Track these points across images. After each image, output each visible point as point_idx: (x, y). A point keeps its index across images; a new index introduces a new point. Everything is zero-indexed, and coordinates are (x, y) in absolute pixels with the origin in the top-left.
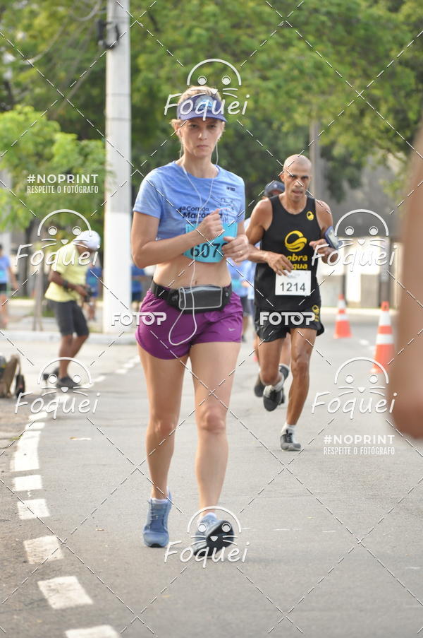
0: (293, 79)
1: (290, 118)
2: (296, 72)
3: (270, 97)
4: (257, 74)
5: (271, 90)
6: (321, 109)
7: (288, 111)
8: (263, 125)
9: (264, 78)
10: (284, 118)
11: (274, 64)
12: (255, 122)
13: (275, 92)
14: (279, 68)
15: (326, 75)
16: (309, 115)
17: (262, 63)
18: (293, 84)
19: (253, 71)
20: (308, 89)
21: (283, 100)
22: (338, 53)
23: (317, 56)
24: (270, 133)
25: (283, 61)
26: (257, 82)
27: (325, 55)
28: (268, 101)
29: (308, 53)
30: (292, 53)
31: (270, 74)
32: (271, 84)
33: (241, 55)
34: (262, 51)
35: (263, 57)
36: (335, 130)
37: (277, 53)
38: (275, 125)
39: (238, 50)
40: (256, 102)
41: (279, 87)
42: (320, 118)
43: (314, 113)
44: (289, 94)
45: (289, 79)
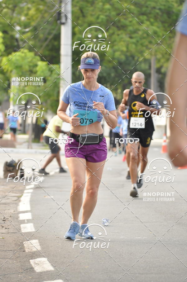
0: (144, 38)
1: (142, 55)
2: (145, 35)
3: (134, 46)
4: (128, 36)
5: (134, 43)
6: (156, 51)
7: (142, 52)
8: (130, 58)
9: (131, 38)
10: (139, 55)
11: (136, 31)
12: (127, 57)
13: (136, 44)
14: (137, 33)
15: (158, 36)
16: (151, 54)
17: (131, 31)
18: (144, 41)
19: (126, 34)
20: (150, 42)
21: (139, 47)
22: (164, 27)
23: (155, 28)
24: (133, 62)
25: (139, 30)
26: (128, 39)
27: (158, 27)
28: (132, 48)
29: (151, 27)
30: (144, 27)
31: (134, 35)
32: (134, 40)
33: (122, 27)
34: (130, 26)
35: (131, 28)
36: (162, 60)
37: (137, 26)
38: (136, 58)
39: (119, 25)
40: (127, 48)
41: (138, 41)
42: (155, 55)
43: (153, 53)
44: (142, 45)
45: (142, 38)
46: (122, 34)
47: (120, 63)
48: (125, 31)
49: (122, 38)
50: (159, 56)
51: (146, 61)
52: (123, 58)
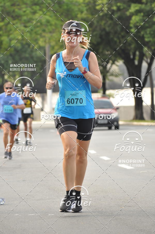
0: (38, 27)
1: (37, 43)
2: (39, 24)
3: (28, 34)
4: (22, 25)
5: (28, 32)
6: (50, 39)
7: (36, 41)
8: (27, 46)
9: (26, 27)
10: (35, 43)
11: (30, 21)
12: (23, 45)
13: (31, 32)
14: (32, 23)
15: (51, 25)
16: (45, 41)
17: (25, 20)
18: (37, 29)
19: (21, 24)
20: (44, 31)
21: (34, 35)
22: (56, 16)
23: (47, 17)
24: (29, 50)
25: (33, 20)
26: (22, 28)
27: (51, 17)
28: (27, 37)
29: (44, 16)
30: (37, 16)
31: (28, 25)
32: (28, 29)
33: (17, 17)
34: (24, 15)
35: (25, 18)
36: (56, 48)
37: (30, 16)
38: (31, 47)
39: (14, 15)
40: (23, 36)
41: (32, 30)
42: (49, 43)
43: (47, 41)
44: (36, 33)
45: (36, 26)
46: (17, 23)
47: (17, 51)
48: (20, 20)
49: (17, 27)
50: (53, 43)
51: (41, 48)
52: (19, 46)
